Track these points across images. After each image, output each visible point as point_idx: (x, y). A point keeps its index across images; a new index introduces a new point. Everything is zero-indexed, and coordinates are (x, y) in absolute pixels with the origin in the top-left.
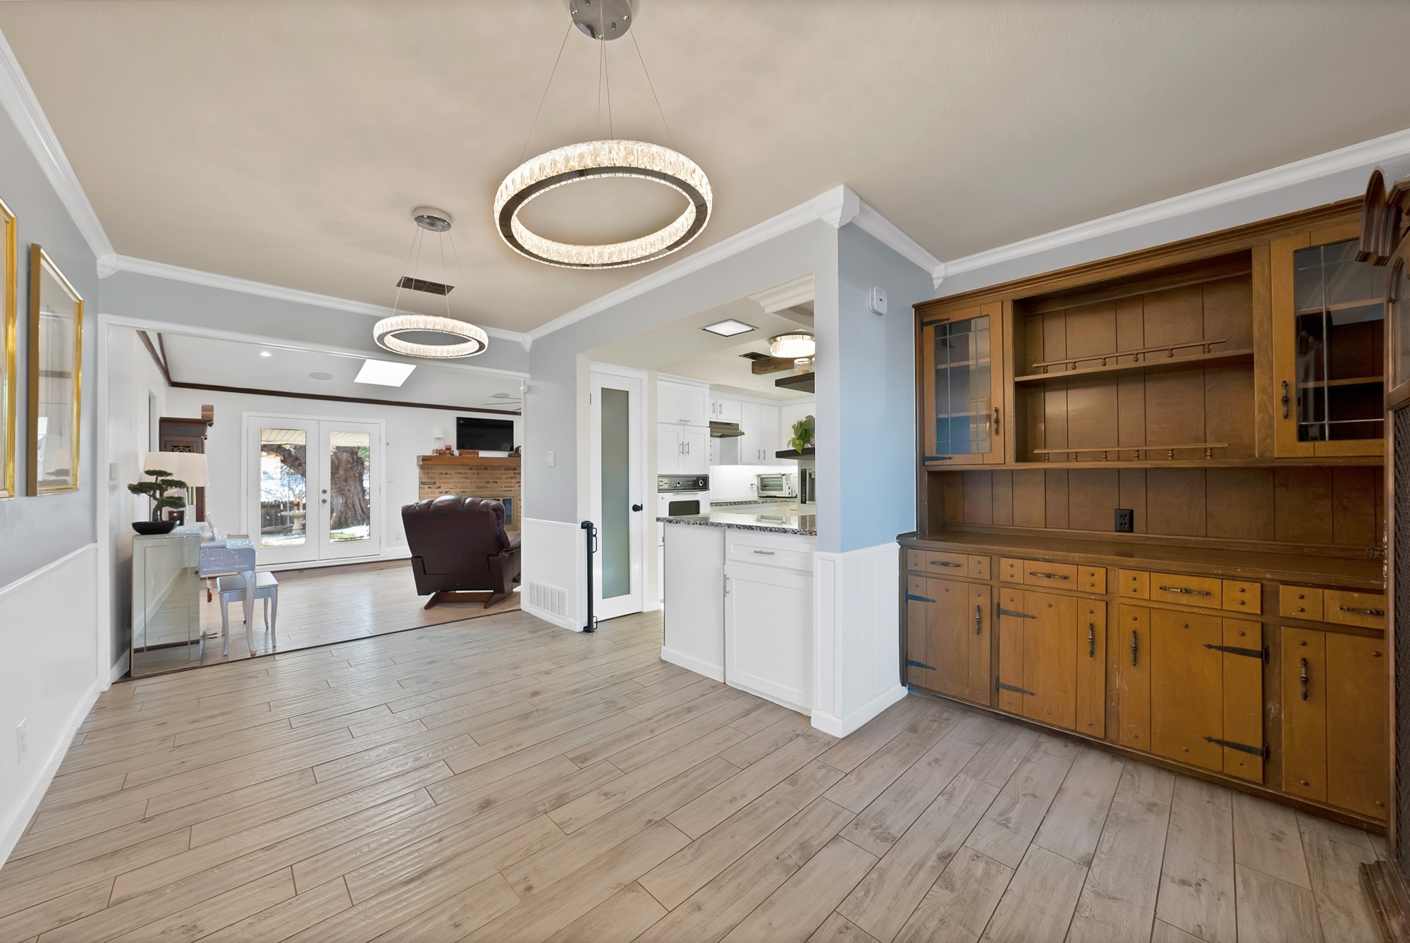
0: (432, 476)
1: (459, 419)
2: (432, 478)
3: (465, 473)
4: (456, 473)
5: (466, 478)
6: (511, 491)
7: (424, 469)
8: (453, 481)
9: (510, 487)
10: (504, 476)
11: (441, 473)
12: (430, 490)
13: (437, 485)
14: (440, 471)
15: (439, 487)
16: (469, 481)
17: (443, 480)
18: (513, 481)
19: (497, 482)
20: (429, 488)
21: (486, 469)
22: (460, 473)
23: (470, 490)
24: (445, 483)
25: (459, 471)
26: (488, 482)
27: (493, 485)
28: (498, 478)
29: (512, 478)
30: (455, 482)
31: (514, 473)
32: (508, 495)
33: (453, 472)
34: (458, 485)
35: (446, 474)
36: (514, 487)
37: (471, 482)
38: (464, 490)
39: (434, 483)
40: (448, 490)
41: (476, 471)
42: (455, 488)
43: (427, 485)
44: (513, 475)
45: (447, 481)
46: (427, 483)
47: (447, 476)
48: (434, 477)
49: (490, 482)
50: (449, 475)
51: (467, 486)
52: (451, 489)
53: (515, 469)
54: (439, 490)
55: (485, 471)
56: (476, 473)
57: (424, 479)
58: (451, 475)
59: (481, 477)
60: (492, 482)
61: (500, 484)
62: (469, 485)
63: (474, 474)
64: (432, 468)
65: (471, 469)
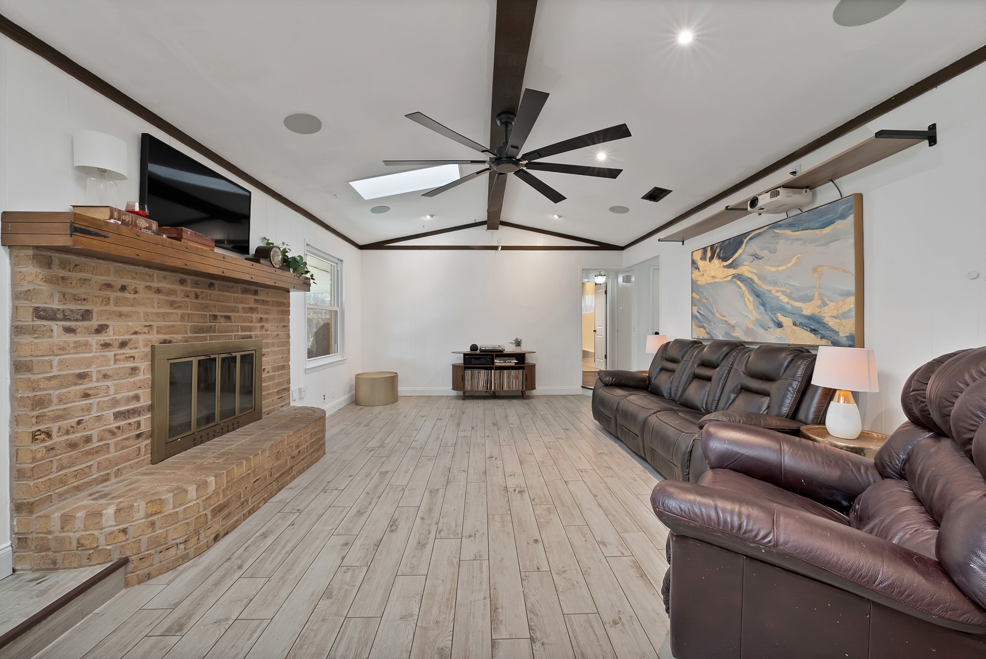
0: (81, 291)
2: (76, 299)
3: (170, 292)
4: (148, 288)
5: (172, 304)
6: (250, 337)
7: (49, 265)
8: (141, 310)
9: (250, 329)
10: (241, 306)
11: (109, 286)
12: (71, 338)
13: (95, 323)
14: (105, 279)
15: (100, 329)
16: (179, 312)
17: (112, 307)
18: (255, 316)
19: (228, 318)
20: (69, 330)
21: (211, 285)
22: (158, 291)
23: (179, 337)
24: (120, 315)
25: (155, 285)
26: (215, 317)
27: (224, 324)
28: (233, 310)
29: (252, 310)
30: (147, 315)
31: (256, 301)
32: (249, 346)
33: (141, 285)
34: (155, 324)
35: (123, 288)
36: (255, 328)
37: (183, 316)
38: (167, 337)
39: (86, 315)
40: (126, 337)
41: (193, 290)
42: (146, 330)
43: (61, 320)
44: (253, 305)
45: (125, 309)
46: (60, 316)
47: (126, 295)
48: (83, 296)
49: (219, 317)
50: (130, 293)
51: (173, 326)
52: (136, 333)
53: (256, 293)
54: (103, 338)
55: (209, 292)
56: (192, 295)
57: (48, 301)
58: (136, 292)
59: (202, 304)
60: (221, 316)
61: (235, 322)
62: (179, 323)
63: (188, 296)
64: (76, 265)
65: (182, 282)
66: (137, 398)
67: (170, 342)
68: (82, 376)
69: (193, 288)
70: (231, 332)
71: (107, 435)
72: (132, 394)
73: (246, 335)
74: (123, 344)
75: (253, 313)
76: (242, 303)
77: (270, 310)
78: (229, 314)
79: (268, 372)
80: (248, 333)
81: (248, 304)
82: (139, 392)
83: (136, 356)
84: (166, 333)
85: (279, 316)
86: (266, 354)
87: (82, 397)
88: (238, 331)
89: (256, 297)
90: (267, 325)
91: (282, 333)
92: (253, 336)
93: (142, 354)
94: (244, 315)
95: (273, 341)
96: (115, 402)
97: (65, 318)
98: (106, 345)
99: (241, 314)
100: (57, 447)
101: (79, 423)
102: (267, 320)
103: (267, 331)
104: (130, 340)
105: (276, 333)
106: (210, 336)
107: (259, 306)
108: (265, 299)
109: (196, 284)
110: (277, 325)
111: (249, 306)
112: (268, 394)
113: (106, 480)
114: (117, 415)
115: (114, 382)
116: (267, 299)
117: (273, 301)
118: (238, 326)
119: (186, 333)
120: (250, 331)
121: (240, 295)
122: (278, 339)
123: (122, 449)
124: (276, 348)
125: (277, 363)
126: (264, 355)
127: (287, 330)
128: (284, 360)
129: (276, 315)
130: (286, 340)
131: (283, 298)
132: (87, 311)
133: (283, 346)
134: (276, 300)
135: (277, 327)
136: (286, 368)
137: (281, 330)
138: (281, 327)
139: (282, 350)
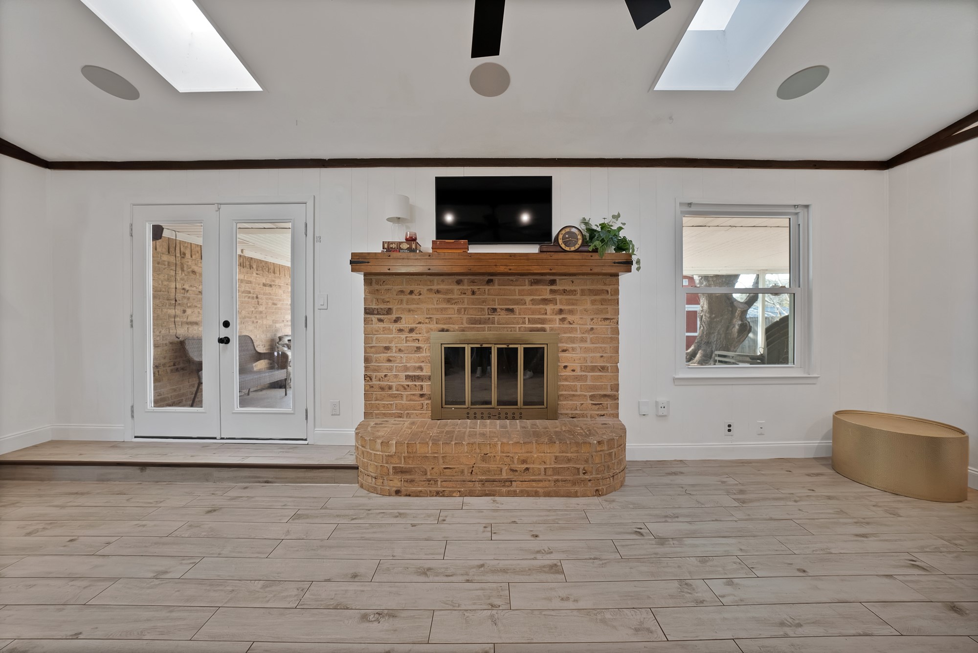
0: (386, 297)
1: (438, 180)
2: (384, 302)
3: (448, 292)
4: (430, 290)
5: (449, 301)
6: (544, 330)
7: (371, 284)
8: (424, 306)
9: (543, 321)
10: (528, 299)
11: (402, 292)
12: (381, 325)
13: (394, 316)
14: (399, 288)
15: (397, 320)
16: (456, 307)
17: (405, 306)
18: (549, 308)
19: (511, 311)
20: (380, 320)
21: (490, 282)
22: (438, 292)
23: (456, 327)
24: (410, 311)
25: (435, 287)
26: (494, 310)
27: (503, 316)
28: (517, 302)
29: (545, 301)
30: (428, 310)
31: (553, 292)
32: (537, 340)
33: (424, 289)
34: (434, 317)
35: (411, 292)
36: (551, 321)
37: (459, 311)
38: (445, 327)
39: (389, 311)
40: (414, 326)
41: (469, 287)
42: (427, 321)
43: (376, 315)
44: (548, 296)
45: (412, 307)
46: (376, 312)
47: (413, 296)
48: (387, 300)
49: (498, 310)
50: (416, 295)
51: (450, 318)
52: (420, 323)
53: (553, 282)
54: (398, 326)
55: (487, 287)
56: (469, 292)
57: (370, 304)
58: (420, 294)
59: (479, 299)
60: (502, 309)
61: (520, 314)
62: (456, 316)
63: (465, 294)
64: (384, 282)
65: (459, 282)
66: (421, 368)
67: (447, 331)
68: (387, 348)
69: (469, 286)
70: (513, 323)
71: (402, 388)
72: (417, 365)
73: (537, 328)
74: (411, 330)
75: (546, 304)
76: (531, 295)
77: (577, 300)
78: (511, 307)
79: (573, 371)
80: (539, 326)
81: (539, 295)
82: (422, 364)
83: (421, 339)
84: (445, 324)
85: (595, 307)
86: (570, 350)
87: (387, 361)
88: (524, 323)
89: (553, 287)
90: (570, 318)
91: (603, 328)
92: (548, 329)
93: (424, 338)
94: (533, 307)
95: (583, 335)
96: (406, 369)
97: (378, 314)
98: (400, 330)
99: (528, 306)
100: (374, 387)
101: (386, 376)
102: (571, 312)
103: (570, 324)
104: (416, 328)
105: (589, 327)
106: (488, 327)
107: (558, 297)
108: (567, 288)
109: (473, 282)
110: (592, 317)
111: (540, 297)
112: (574, 395)
113: (400, 417)
114: (407, 377)
115: (406, 355)
116: (573, 288)
117: (582, 291)
118: (525, 318)
119: (462, 324)
120: (543, 324)
121: (527, 287)
122: (594, 333)
123: (410, 400)
124: (588, 345)
125: (592, 362)
126: (564, 351)
127: (611, 324)
128: (605, 360)
129: (589, 306)
130: (610, 336)
131: (605, 284)
132: (390, 309)
133: (603, 343)
134: (588, 287)
135: (592, 319)
136: (609, 370)
137: (600, 323)
138: (599, 320)
139: (601, 347)
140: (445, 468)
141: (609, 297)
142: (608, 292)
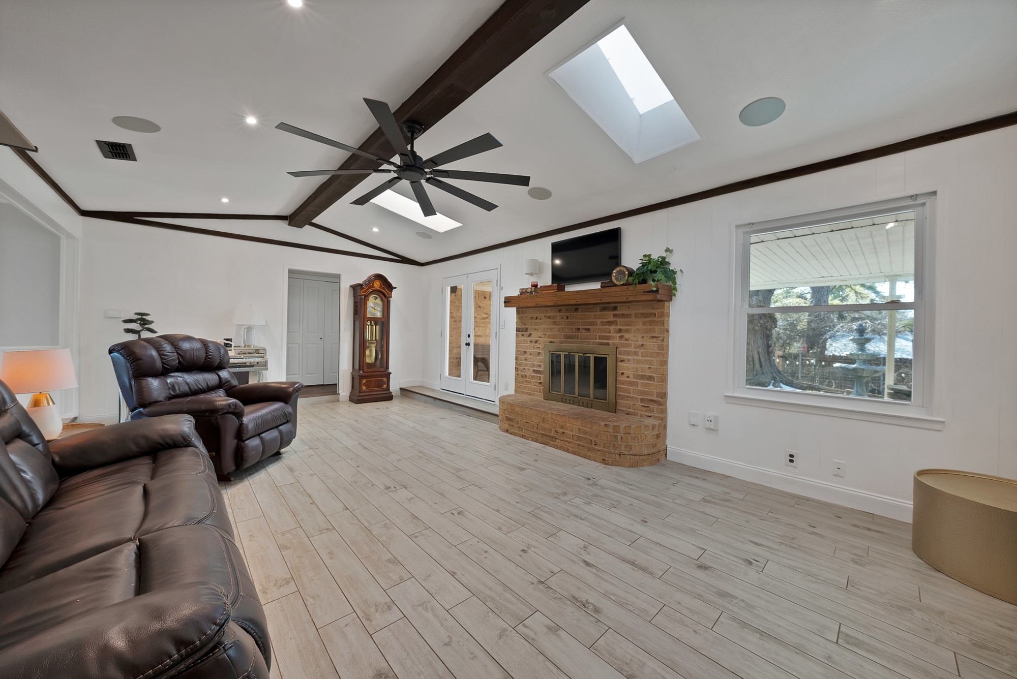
0: (526, 321)
1: (552, 244)
2: (524, 324)
3: (554, 317)
4: (546, 316)
5: (554, 323)
6: (608, 344)
7: (520, 313)
8: (542, 327)
9: (608, 338)
10: (599, 321)
11: (532, 318)
12: (523, 338)
13: (528, 333)
14: (531, 315)
15: (530, 335)
16: (558, 327)
17: (533, 327)
18: (612, 328)
19: (588, 330)
20: (523, 335)
21: (576, 310)
22: (549, 317)
23: (558, 340)
24: (536, 329)
25: (548, 315)
26: (579, 329)
27: (583, 334)
28: (592, 324)
29: (610, 323)
30: (544, 329)
31: (615, 315)
32: (602, 352)
33: (542, 315)
34: (547, 333)
35: (537, 318)
36: (613, 338)
38: (552, 340)
39: (526, 330)
40: (537, 339)
41: (565, 314)
42: (543, 336)
44: (612, 319)
45: (537, 327)
47: (537, 321)
48: (526, 323)
49: (581, 329)
50: (539, 320)
51: (555, 334)
52: (540, 337)
53: (615, 308)
54: (530, 339)
55: (575, 314)
56: (565, 317)
57: (519, 325)
58: (541, 319)
59: (570, 322)
60: (582, 328)
61: (593, 333)
62: (558, 333)
63: (563, 318)
64: (525, 312)
65: (560, 311)
66: (540, 366)
67: (553, 343)
68: (525, 352)
70: (589, 339)
71: (531, 377)
72: (538, 363)
73: (604, 342)
74: (536, 342)
75: (610, 325)
76: (601, 319)
77: (632, 322)
78: (588, 327)
79: (628, 377)
80: (606, 341)
81: (606, 319)
82: (541, 363)
83: (540, 347)
84: (552, 338)
85: (645, 327)
86: (626, 360)
87: (526, 360)
88: (596, 339)
89: (615, 312)
90: (626, 336)
91: (651, 345)
92: (611, 344)
93: (542, 346)
94: (602, 327)
95: (636, 350)
96: (533, 366)
97: (522, 331)
98: (531, 342)
99: (599, 327)
100: (520, 375)
101: (525, 369)
102: (627, 331)
103: (627, 340)
105: (641, 343)
106: (575, 341)
107: (619, 320)
108: (625, 312)
109: (567, 310)
110: (642, 335)
111: (607, 320)
112: (628, 396)
113: (530, 395)
114: (534, 370)
115: (533, 357)
116: (629, 312)
117: (636, 314)
118: (596, 335)
119: (561, 339)
120: (608, 340)
121: (599, 313)
122: (644, 349)
123: (534, 386)
124: (639, 358)
125: (642, 372)
126: (622, 361)
127: (658, 341)
128: (652, 371)
129: (641, 326)
130: (657, 351)
131: (653, 309)
132: (527, 328)
133: (651, 357)
134: (641, 312)
135: (643, 337)
136: (656, 380)
137: (649, 341)
138: (648, 337)
139: (649, 360)
140: (526, 422)
141: (656, 319)
142: (655, 314)
